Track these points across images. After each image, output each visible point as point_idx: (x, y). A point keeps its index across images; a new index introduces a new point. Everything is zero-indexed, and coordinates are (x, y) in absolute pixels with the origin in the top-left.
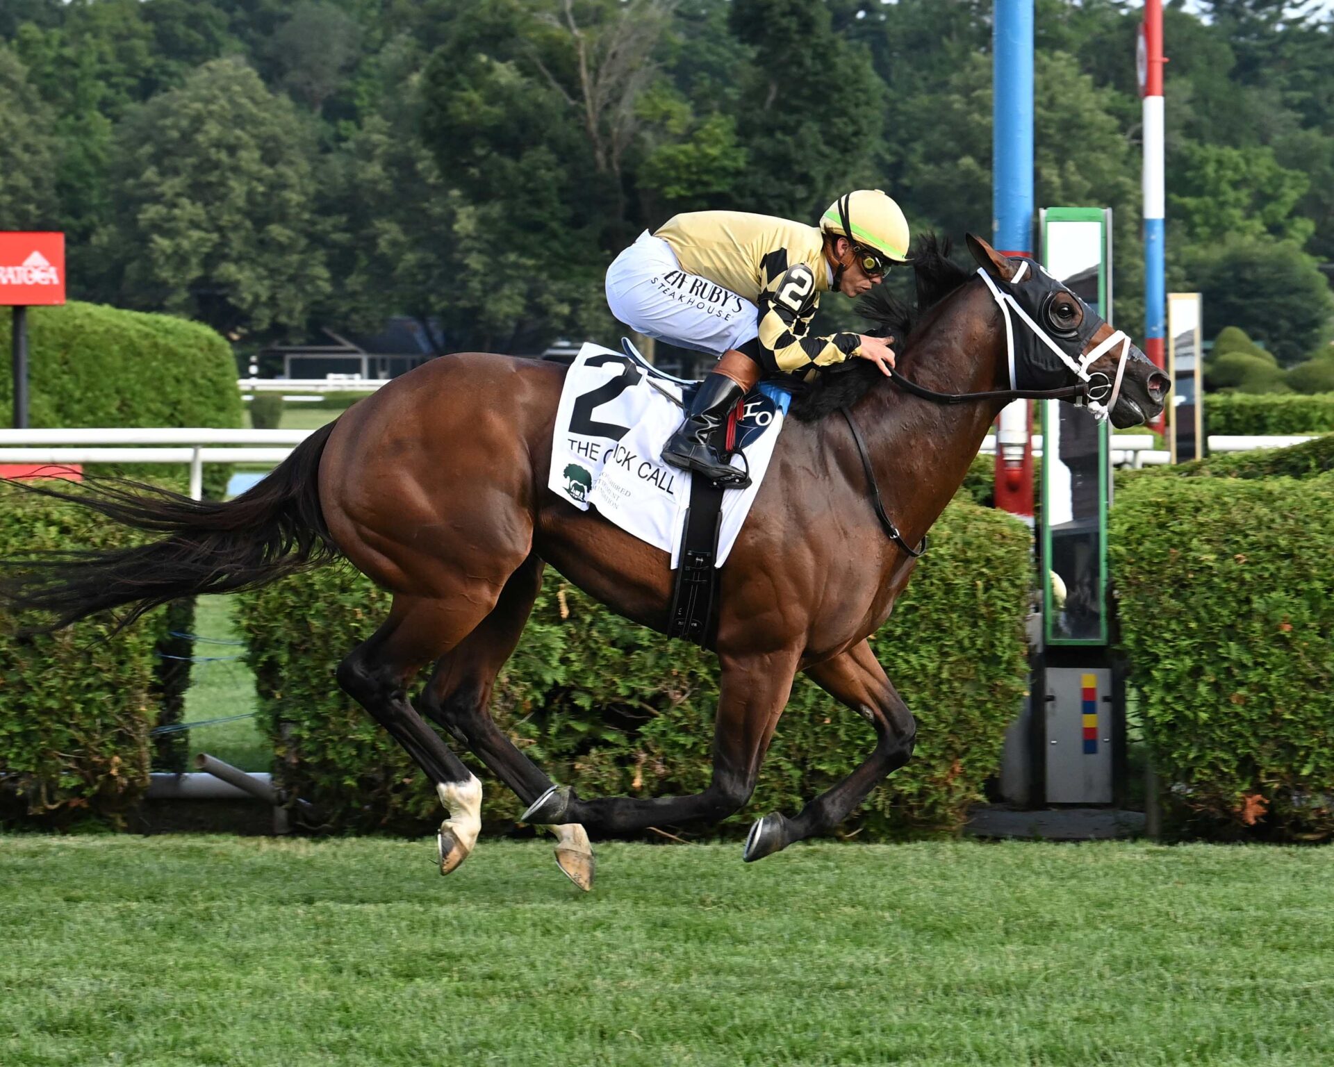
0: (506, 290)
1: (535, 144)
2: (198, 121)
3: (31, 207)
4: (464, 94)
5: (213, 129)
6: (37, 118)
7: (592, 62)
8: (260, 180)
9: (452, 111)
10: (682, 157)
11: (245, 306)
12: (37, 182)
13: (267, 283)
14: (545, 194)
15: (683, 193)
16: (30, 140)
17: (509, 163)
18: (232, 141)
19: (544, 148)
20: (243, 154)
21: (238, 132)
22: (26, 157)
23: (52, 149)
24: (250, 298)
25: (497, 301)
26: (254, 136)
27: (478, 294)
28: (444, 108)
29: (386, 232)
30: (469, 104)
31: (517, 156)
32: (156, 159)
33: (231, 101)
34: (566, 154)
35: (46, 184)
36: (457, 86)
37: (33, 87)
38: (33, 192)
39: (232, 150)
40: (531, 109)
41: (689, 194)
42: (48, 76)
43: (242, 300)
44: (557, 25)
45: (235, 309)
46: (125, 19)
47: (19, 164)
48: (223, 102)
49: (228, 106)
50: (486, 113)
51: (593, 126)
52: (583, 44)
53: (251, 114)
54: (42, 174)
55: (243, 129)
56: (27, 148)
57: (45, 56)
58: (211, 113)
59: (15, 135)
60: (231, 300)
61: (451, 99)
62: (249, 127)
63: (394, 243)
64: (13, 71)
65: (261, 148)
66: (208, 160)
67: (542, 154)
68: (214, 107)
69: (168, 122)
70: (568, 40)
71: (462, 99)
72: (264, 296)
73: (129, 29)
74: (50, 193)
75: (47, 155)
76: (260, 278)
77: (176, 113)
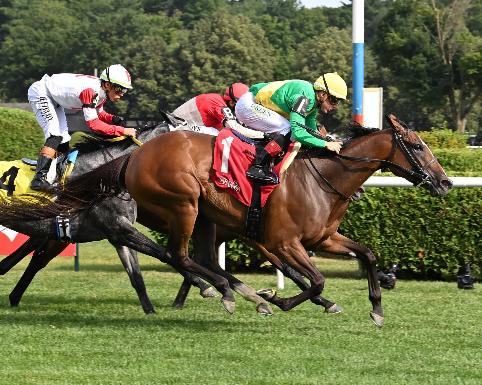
0: (437, 112)
1: (417, 53)
2: (324, 49)
4: (391, 34)
5: (329, 53)
6: (267, 50)
7: (442, 22)
8: (346, 72)
9: (386, 41)
10: (475, 58)
11: (339, 118)
12: (265, 73)
13: (348, 109)
14: (421, 73)
15: (475, 72)
16: (264, 58)
17: (407, 60)
18: (336, 57)
19: (421, 55)
20: (340, 62)
21: (338, 54)
22: (262, 64)
23: (272, 61)
24: (341, 116)
25: (433, 116)
26: (344, 55)
27: (426, 113)
28: (383, 40)
29: (392, 91)
30: (393, 38)
31: (410, 58)
32: (308, 64)
33: (336, 42)
34: (430, 57)
35: (268, 73)
36: (388, 31)
37: (267, 38)
38: (264, 77)
39: (336, 60)
40: (417, 40)
41: (478, 72)
42: (272, 33)
43: (338, 116)
44: (428, 7)
45: (336, 120)
46: (318, 15)
47: (259, 67)
48: (333, 42)
49: (335, 44)
50: (399, 41)
51: (442, 46)
52: (438, 14)
53: (343, 47)
54: (268, 70)
55: (340, 52)
56: (262, 60)
57: (272, 26)
58: (328, 47)
59: (258, 55)
60: (334, 116)
61: (386, 36)
62: (342, 52)
63: (395, 95)
64: (259, 32)
65: (347, 59)
66: (327, 64)
67: (421, 57)
68: (329, 44)
69: (313, 50)
70: (432, 13)
71: (390, 36)
72: (346, 114)
73: (319, 18)
74: (271, 76)
75: (270, 63)
76: (345, 108)
77: (316, 47)
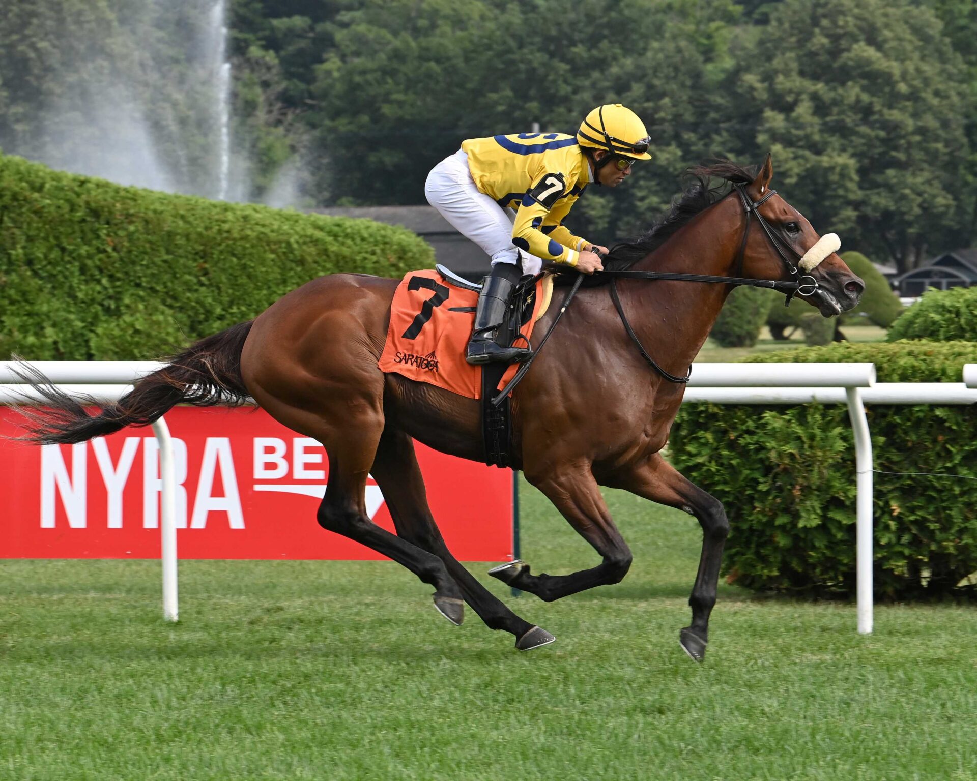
3: (940, 146)
6: (949, 67)
12: (945, 124)
16: (941, 87)
22: (935, 101)
35: (953, 126)
37: (947, 40)
38: (941, 133)
42: (963, 28)
47: (930, 108)
54: (951, 116)
56: (937, 93)
57: (960, 12)
59: (926, 82)
64: (929, 25)
74: (959, 133)
75: (955, 99)
